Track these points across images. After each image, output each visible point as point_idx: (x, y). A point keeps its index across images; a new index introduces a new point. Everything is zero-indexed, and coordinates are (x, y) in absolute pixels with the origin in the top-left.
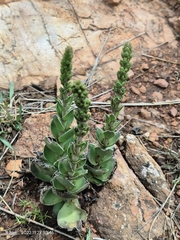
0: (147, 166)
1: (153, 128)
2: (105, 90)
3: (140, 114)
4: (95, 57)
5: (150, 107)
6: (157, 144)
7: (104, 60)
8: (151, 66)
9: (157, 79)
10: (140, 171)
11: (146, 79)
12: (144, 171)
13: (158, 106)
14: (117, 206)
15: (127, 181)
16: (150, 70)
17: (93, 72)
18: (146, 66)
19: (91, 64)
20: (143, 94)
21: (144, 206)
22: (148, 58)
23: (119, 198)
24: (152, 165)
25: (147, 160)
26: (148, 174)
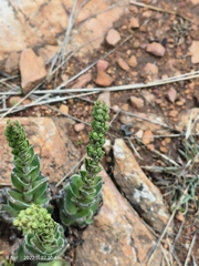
0: (140, 188)
1: (147, 124)
2: (84, 66)
3: (129, 102)
4: (68, 13)
5: (142, 88)
6: (152, 147)
7: (81, 16)
8: (142, 20)
9: (151, 42)
10: (131, 194)
11: (137, 44)
12: (137, 195)
13: (153, 88)
14: (106, 249)
15: (116, 218)
16: (142, 28)
17: (67, 39)
18: (135, 22)
19: (64, 25)
20: (133, 69)
21: (138, 244)
22: (139, 7)
23: (109, 240)
24: (146, 187)
25: (139, 182)
26: (142, 199)
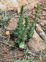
0: (41, 32)
1: (43, 22)
2: (30, 11)
3: (39, 18)
4: (27, 1)
5: (42, 16)
6: (44, 26)
7: (30, 2)
8: (42, 4)
9: (44, 7)
10: (39, 34)
11: (41, 8)
13: (44, 16)
14: (34, 43)
15: (36, 37)
16: (42, 5)
17: (27, 6)
18: (41, 4)
19: (26, 3)
20: (40, 12)
21: (40, 43)
22: (42, 1)
23: (34, 41)
24: (42, 32)
25: (41, 31)
26: (41, 34)
